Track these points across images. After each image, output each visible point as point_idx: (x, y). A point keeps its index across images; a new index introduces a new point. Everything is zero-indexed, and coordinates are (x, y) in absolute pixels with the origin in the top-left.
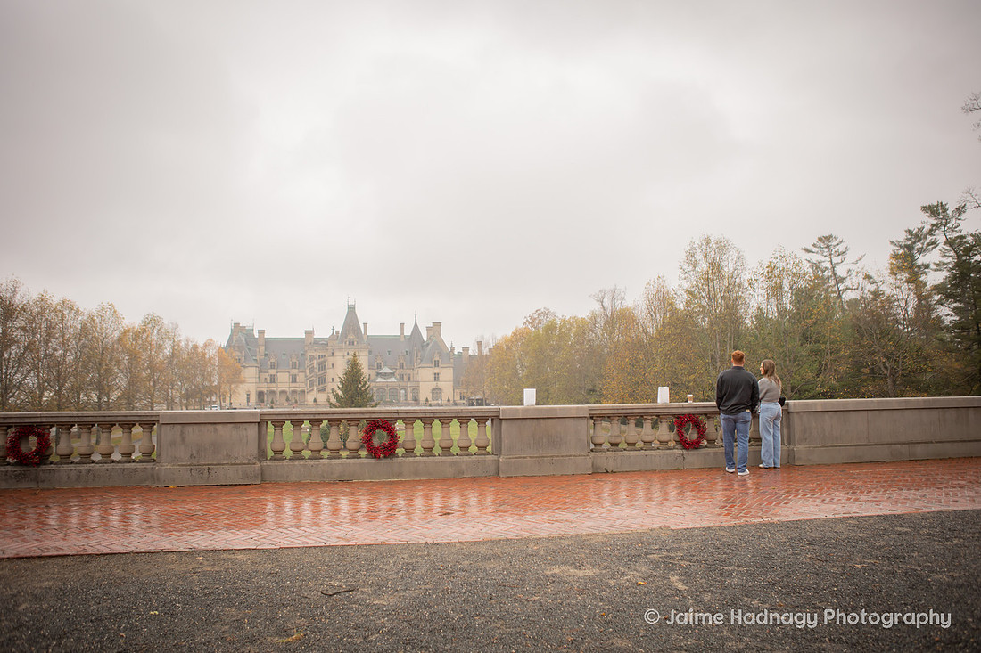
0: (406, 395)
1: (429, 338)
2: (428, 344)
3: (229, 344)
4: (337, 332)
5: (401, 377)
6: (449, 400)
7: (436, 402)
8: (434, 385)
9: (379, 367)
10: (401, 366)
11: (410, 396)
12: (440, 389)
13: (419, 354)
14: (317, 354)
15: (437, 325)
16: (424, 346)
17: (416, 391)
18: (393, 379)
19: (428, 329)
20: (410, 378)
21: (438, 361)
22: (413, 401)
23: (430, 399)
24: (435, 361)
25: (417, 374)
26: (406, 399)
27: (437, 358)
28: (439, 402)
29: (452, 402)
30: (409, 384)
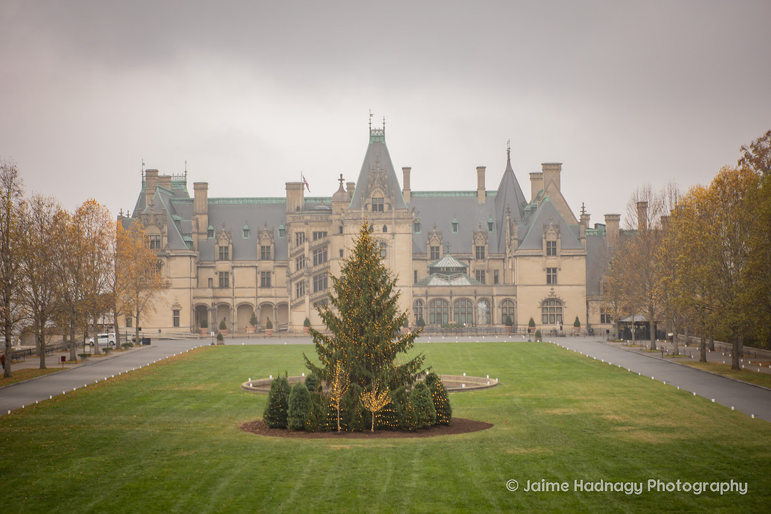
0: (489, 313)
1: (537, 197)
2: (533, 209)
3: (138, 213)
4: (350, 185)
5: (480, 275)
6: (577, 324)
7: (550, 327)
8: (545, 292)
9: (435, 255)
10: (480, 254)
11: (497, 314)
12: (559, 301)
13: (516, 228)
14: (309, 231)
15: (553, 169)
16: (526, 212)
17: (509, 304)
18: (462, 281)
19: (534, 177)
20: (496, 279)
21: (554, 243)
22: (504, 326)
23: (538, 320)
24: (548, 243)
25: (513, 269)
26: (490, 321)
27: (552, 238)
28: (557, 327)
29: (583, 327)
30: (495, 291)
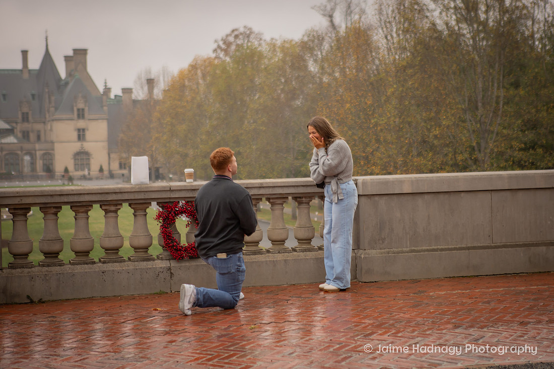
0: (33, 164)
1: (70, 74)
2: (67, 84)
5: (25, 135)
6: (101, 170)
7: (80, 173)
8: (76, 146)
10: (25, 118)
11: (39, 164)
12: (87, 154)
13: (53, 98)
15: (81, 53)
16: (61, 85)
17: (49, 158)
18: (12, 139)
19: (67, 59)
20: (39, 138)
21: (83, 110)
22: (44, 174)
23: (71, 168)
24: (78, 110)
25: (51, 130)
26: (33, 169)
27: (81, 105)
28: (86, 172)
29: (106, 173)
30: (37, 146)
